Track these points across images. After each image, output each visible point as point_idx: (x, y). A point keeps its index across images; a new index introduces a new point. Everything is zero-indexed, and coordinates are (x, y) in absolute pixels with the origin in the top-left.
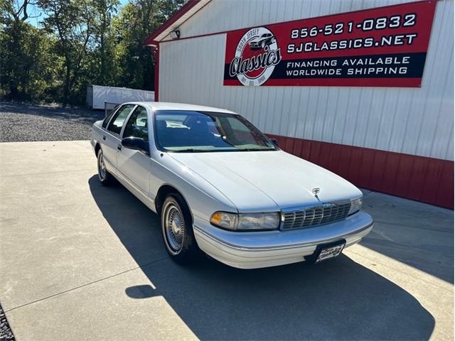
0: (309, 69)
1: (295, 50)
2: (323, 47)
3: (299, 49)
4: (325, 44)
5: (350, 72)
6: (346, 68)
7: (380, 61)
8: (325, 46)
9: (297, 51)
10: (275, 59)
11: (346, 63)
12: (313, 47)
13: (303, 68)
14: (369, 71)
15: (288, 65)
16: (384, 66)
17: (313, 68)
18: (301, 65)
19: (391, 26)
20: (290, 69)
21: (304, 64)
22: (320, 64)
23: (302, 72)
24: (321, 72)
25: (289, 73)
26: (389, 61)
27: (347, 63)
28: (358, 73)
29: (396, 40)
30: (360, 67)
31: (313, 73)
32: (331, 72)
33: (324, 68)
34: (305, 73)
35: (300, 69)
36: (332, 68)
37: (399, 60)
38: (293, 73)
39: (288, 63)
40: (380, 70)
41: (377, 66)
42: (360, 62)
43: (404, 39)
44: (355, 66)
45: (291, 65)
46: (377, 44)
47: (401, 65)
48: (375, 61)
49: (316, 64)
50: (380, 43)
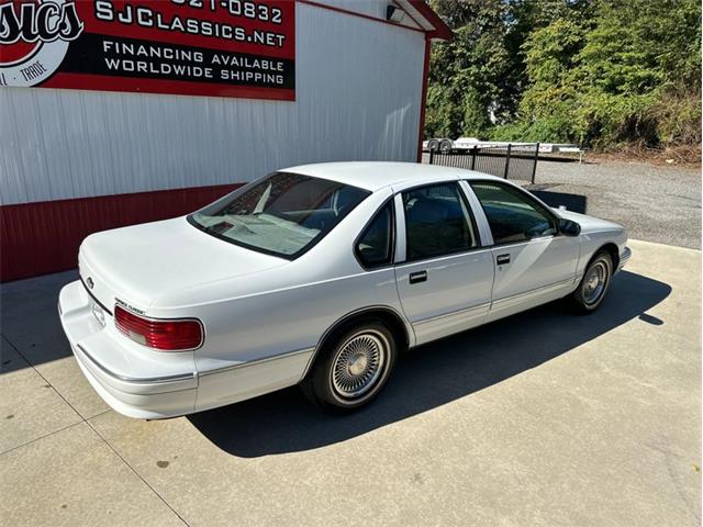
0: (157, 61)
1: (115, 16)
2: (174, 25)
3: (125, 16)
4: (177, 19)
5: (225, 74)
6: (217, 69)
7: (256, 64)
8: (177, 24)
9: (122, 19)
10: (63, 26)
11: (216, 59)
12: (154, 18)
13: (142, 58)
14: (247, 77)
15: (106, 48)
16: (262, 71)
17: (163, 60)
18: (136, 51)
19: (260, 17)
20: (112, 54)
21: (142, 50)
22: (174, 54)
23: (142, 66)
24: (179, 70)
25: (111, 64)
26: (265, 65)
27: (218, 61)
28: (235, 73)
29: (268, 39)
30: (235, 68)
31: (165, 69)
32: (197, 72)
33: (185, 63)
34: (148, 68)
35: (136, 58)
36: (198, 64)
37: (275, 66)
38: (121, 65)
39: (105, 43)
40: (258, 76)
41: (255, 70)
42: (234, 61)
43: (275, 39)
44: (229, 67)
45: (113, 47)
46: (249, 39)
47: (277, 73)
48: (251, 62)
49: (168, 54)
50: (253, 39)
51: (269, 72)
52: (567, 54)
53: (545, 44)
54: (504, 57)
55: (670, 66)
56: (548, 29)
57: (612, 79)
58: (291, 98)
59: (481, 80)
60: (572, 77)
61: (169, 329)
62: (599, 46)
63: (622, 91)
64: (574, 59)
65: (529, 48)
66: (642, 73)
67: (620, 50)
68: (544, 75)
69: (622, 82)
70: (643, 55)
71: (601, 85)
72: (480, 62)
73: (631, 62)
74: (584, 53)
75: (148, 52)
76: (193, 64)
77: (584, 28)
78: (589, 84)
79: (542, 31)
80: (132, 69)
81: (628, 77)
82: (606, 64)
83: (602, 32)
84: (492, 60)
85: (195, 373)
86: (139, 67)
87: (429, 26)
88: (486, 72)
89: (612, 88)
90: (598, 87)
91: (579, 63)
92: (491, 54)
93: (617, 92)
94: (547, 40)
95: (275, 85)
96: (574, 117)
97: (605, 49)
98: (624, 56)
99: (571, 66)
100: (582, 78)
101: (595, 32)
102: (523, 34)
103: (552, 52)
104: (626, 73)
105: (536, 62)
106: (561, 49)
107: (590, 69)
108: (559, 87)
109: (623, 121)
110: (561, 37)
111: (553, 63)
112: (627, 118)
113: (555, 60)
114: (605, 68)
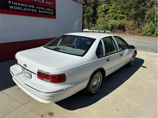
0: (23, 7)
5: (40, 11)
6: (38, 10)
7: (47, 9)
11: (37, 8)
13: (19, 6)
14: (45, 12)
15: (10, 3)
18: (17, 4)
20: (11, 5)
21: (19, 4)
22: (27, 5)
23: (19, 8)
24: (29, 10)
25: (11, 7)
26: (49, 9)
27: (38, 8)
28: (42, 12)
29: (50, 3)
30: (42, 10)
31: (25, 9)
32: (33, 10)
33: (30, 8)
34: (21, 9)
35: (17, 6)
36: (33, 9)
37: (51, 10)
38: (14, 7)
39: (9, 1)
40: (47, 12)
41: (47, 11)
42: (42, 8)
43: (51, 3)
44: (41, 10)
45: (11, 3)
46: (45, 3)
47: (52, 12)
48: (46, 9)
49: (26, 5)
50: (46, 3)
51: (50, 11)
52: (106, 11)
53: (101, 9)
54: (93, 12)
55: (127, 14)
56: (102, 6)
57: (115, 17)
58: (55, 18)
59: (88, 16)
60: (107, 16)
61: (57, 77)
62: (112, 10)
63: (117, 19)
64: (107, 12)
65: (98, 10)
66: (121, 16)
67: (117, 11)
68: (102, 16)
69: (117, 17)
70: (121, 12)
71: (113, 18)
72: (88, 12)
73: (119, 13)
74: (109, 11)
75: (21, 5)
76: (32, 8)
77: (109, 6)
78: (110, 18)
79: (100, 6)
80: (17, 9)
81: (119, 16)
82: (114, 13)
83: (113, 7)
84: (90, 12)
85: (64, 89)
86: (18, 8)
87: (84, 3)
88: (89, 15)
89: (115, 19)
90: (112, 18)
91: (108, 13)
92: (90, 11)
93: (117, 20)
94: (102, 8)
95: (51, 15)
96: (108, 25)
97: (114, 10)
98: (118, 12)
99: (107, 14)
100: (109, 16)
101: (111, 7)
102: (96, 7)
103: (103, 11)
104: (118, 15)
105: (99, 13)
106: (105, 10)
107: (111, 14)
108: (105, 18)
109: (118, 26)
110: (104, 8)
111: (103, 13)
112: (119, 25)
113: (103, 12)
114: (114, 14)
